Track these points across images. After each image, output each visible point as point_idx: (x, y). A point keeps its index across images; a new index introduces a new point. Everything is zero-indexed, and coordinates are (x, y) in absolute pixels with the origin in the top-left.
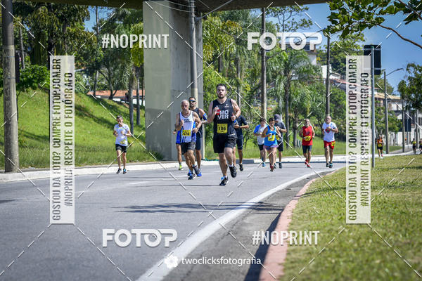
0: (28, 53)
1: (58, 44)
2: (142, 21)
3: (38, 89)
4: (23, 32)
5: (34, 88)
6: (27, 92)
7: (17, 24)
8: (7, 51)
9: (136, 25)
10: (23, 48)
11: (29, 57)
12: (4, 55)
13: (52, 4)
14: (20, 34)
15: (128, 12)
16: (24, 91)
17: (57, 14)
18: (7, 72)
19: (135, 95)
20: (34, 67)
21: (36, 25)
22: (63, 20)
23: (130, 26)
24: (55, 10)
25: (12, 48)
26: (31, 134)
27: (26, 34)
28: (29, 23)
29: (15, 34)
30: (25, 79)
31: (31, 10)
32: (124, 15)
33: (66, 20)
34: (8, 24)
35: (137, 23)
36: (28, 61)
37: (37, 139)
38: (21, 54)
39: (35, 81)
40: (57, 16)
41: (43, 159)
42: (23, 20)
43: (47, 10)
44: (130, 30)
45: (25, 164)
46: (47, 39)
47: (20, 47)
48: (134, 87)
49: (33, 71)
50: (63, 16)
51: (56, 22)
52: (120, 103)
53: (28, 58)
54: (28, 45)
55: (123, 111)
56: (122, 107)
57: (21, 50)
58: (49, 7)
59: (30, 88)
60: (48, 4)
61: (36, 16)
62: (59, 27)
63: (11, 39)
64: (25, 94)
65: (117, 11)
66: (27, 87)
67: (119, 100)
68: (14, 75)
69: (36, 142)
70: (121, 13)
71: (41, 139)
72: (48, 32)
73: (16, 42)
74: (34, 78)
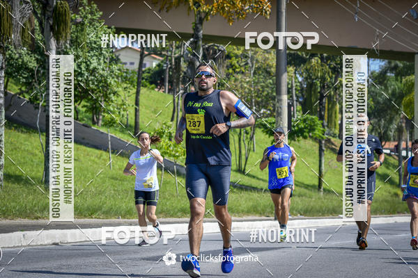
0: (300, 103)
1: (330, 95)
2: (413, 73)
3: (308, 138)
4: (295, 82)
5: (305, 138)
6: (298, 141)
7: (290, 74)
8: (280, 100)
9: (407, 77)
10: (295, 98)
11: (301, 107)
12: (277, 105)
13: (325, 55)
14: (292, 85)
15: (400, 65)
16: (295, 140)
17: (330, 65)
18: (279, 121)
19: (405, 147)
20: (306, 116)
21: (309, 75)
22: (335, 71)
23: (401, 79)
24: (327, 61)
25: (285, 98)
26: (300, 183)
27: (298, 84)
28: (302, 73)
29: (288, 84)
30: (296, 128)
31: (304, 61)
32: (396, 67)
33: (338, 71)
34: (282, 75)
35: (409, 75)
36: (299, 111)
37: (306, 188)
38: (293, 103)
39: (306, 130)
40: (330, 68)
41: (312, 208)
42: (296, 70)
43: (319, 61)
44: (401, 82)
45: (295, 212)
46: (319, 90)
47: (292, 97)
48: (403, 138)
49: (305, 121)
50: (335, 67)
51: (329, 73)
52: (389, 155)
53: (299, 107)
54: (300, 95)
55: (392, 162)
56: (391, 158)
57: (293, 100)
58: (322, 58)
59: (301, 138)
60: (321, 55)
61: (308, 67)
62: (331, 78)
63: (284, 89)
64: (297, 143)
65: (390, 63)
66: (298, 137)
67: (388, 151)
68: (286, 125)
69: (306, 191)
70: (393, 65)
71: (310, 188)
72: (320, 83)
73: (289, 92)
74: (305, 128)
